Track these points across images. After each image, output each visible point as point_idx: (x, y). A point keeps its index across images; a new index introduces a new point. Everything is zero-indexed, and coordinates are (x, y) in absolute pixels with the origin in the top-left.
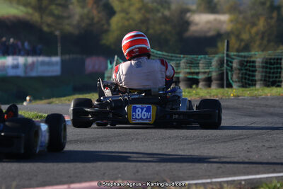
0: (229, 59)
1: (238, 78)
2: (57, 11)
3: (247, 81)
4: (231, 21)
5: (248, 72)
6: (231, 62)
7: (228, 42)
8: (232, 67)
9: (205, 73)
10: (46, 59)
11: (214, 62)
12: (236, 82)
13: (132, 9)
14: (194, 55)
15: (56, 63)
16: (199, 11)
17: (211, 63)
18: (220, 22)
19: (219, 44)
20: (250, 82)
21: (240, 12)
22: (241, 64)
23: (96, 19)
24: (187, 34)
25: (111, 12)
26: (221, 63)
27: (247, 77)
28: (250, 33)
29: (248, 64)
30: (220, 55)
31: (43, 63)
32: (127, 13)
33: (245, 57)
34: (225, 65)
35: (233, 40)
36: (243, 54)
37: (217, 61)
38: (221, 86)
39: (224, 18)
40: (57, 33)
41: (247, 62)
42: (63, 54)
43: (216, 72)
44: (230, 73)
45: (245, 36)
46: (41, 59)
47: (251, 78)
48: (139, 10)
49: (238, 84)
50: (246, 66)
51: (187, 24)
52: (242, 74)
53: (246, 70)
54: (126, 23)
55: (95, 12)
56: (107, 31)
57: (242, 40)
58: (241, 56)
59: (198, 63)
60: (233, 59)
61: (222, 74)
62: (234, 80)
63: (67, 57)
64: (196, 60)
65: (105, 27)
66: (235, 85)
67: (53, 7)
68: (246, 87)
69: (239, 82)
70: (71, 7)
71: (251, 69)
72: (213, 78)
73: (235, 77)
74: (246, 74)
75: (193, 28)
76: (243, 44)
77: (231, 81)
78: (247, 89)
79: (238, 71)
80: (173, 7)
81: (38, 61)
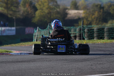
0: (84, 28)
1: (87, 36)
2: (14, 9)
3: (90, 37)
4: (84, 13)
5: (91, 34)
6: (84, 30)
7: (83, 22)
8: (84, 31)
9: (74, 34)
10: (10, 28)
11: (78, 30)
12: (86, 37)
13: (44, 8)
14: (69, 26)
15: (14, 30)
16: (71, 9)
17: (76, 30)
18: (80, 13)
19: (79, 22)
20: (92, 38)
21: (88, 10)
22: (88, 30)
23: (30, 12)
24: (66, 18)
25: (36, 9)
26: (80, 30)
27: (91, 35)
28: (92, 18)
29: (91, 30)
30: (80, 27)
31: (8, 30)
32: (42, 10)
33: (90, 27)
34: (82, 31)
35: (85, 21)
36: (89, 26)
37: (79, 29)
38: (80, 39)
39: (81, 12)
40: (14, 18)
41: (91, 29)
42: (16, 26)
43: (78, 33)
44: (84, 34)
45: (90, 19)
46: (7, 28)
47: (92, 36)
48: (47, 8)
49: (87, 38)
50: (90, 31)
51: (67, 14)
52: (89, 34)
53: (90, 33)
54: (42, 14)
55: (29, 9)
56: (34, 17)
57: (88, 21)
58: (88, 27)
59: (71, 30)
60: (85, 28)
61: (81, 34)
62: (85, 36)
63: (18, 27)
64: (70, 29)
65: (33, 15)
66: (86, 39)
67: (12, 7)
68: (90, 40)
69: (87, 37)
70: (19, 7)
71: (92, 32)
72: (77, 36)
73: (86, 36)
74: (90, 34)
75: (69, 16)
76: (89, 22)
77: (84, 37)
78: (91, 40)
79: (87, 33)
80: (61, 7)
81: (6, 29)
